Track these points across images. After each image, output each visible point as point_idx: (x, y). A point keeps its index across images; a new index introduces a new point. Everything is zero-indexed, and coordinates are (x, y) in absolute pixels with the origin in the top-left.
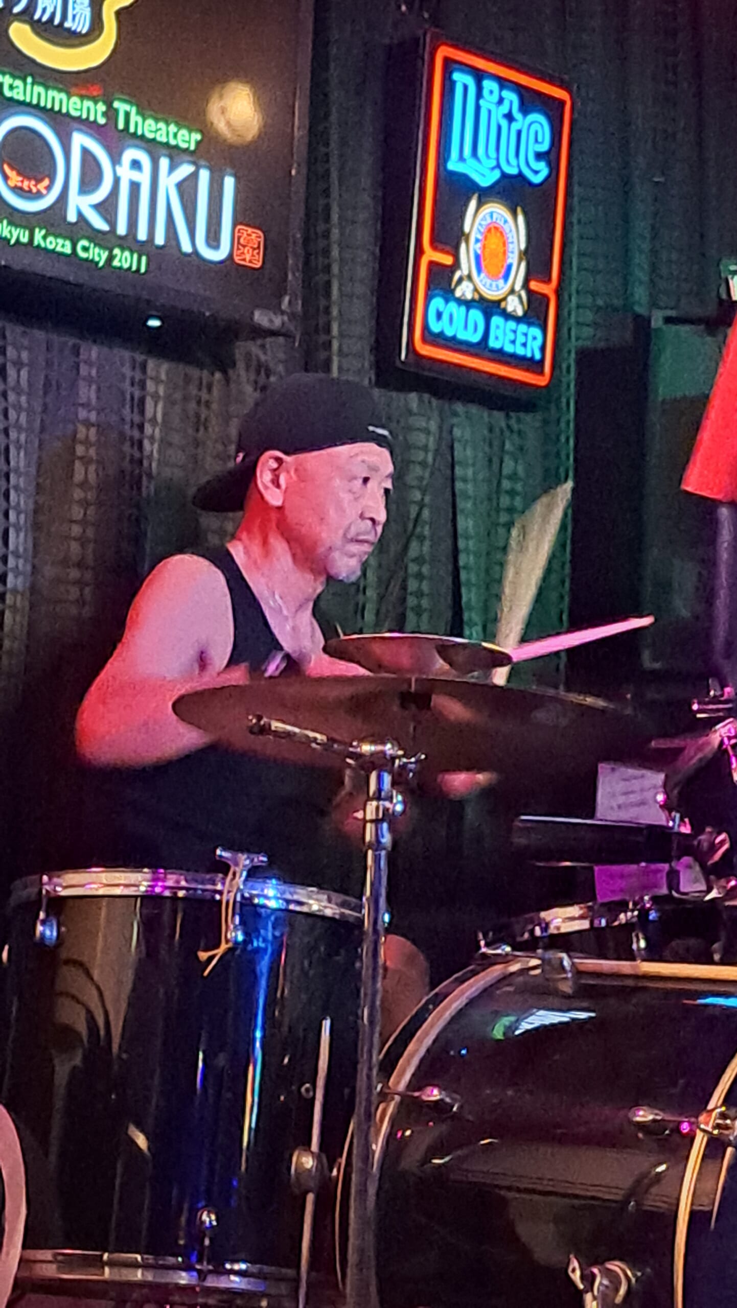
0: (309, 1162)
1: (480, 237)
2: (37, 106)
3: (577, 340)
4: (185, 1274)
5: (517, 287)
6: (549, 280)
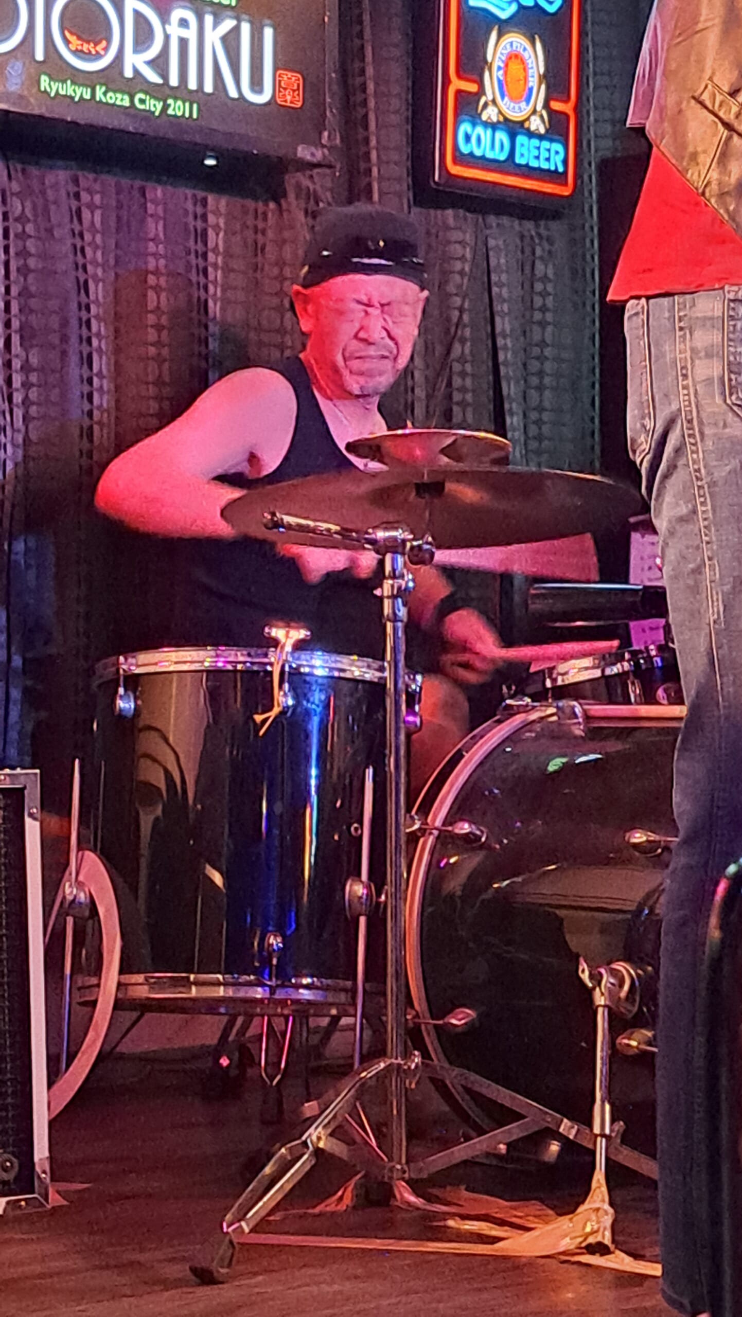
0: (360, 890)
1: (502, 65)
3: (596, 151)
4: (259, 989)
5: (539, 108)
6: (568, 100)
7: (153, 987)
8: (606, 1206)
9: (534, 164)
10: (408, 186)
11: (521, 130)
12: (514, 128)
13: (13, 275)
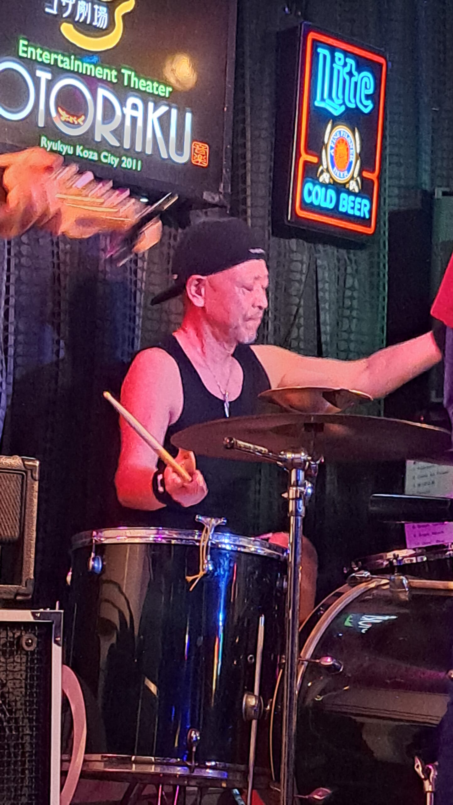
1: (334, 146)
2: (77, 73)
3: (389, 206)
5: (355, 176)
6: (373, 171)
9: (351, 212)
10: (269, 222)
11: (343, 189)
12: (339, 188)
13: (12, 269)
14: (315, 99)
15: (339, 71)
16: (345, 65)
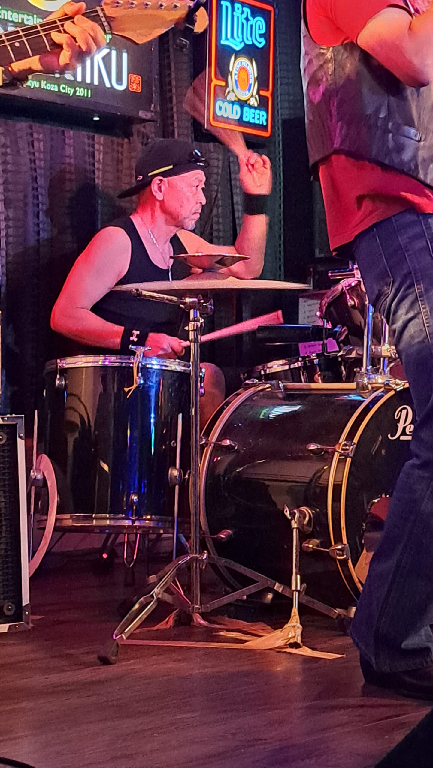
0: (176, 473)
1: (237, 73)
3: (281, 115)
4: (126, 521)
5: (255, 93)
6: (268, 90)
7: (74, 520)
8: (299, 625)
9: (252, 121)
10: (192, 131)
12: (243, 104)
14: (221, 39)
15: (238, 18)
16: (243, 12)
